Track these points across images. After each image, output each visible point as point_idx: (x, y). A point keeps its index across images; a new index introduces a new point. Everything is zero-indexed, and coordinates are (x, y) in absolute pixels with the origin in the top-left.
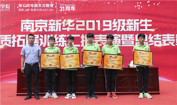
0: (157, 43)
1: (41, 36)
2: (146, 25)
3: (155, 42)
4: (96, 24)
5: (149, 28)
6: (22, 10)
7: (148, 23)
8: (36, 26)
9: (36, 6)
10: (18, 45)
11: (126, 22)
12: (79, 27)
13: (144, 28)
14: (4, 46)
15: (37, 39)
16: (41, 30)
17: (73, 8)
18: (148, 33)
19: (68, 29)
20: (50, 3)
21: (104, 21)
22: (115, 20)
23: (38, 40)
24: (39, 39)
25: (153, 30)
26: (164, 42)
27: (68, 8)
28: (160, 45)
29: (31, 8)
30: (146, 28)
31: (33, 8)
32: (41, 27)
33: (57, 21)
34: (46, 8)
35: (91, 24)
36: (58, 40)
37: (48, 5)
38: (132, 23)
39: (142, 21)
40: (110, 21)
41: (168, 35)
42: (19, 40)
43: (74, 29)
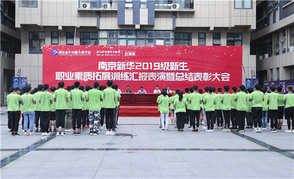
0: (190, 79)
1: (112, 73)
2: (183, 66)
3: (189, 78)
4: (149, 65)
5: (185, 68)
6: (99, 55)
7: (185, 65)
8: (109, 66)
9: (108, 52)
10: (97, 79)
11: (170, 64)
12: (138, 67)
13: (182, 68)
14: (88, 80)
16: (112, 69)
17: (134, 54)
18: (184, 72)
19: (130, 69)
20: (118, 51)
21: (155, 64)
22: (162, 63)
24: (111, 75)
25: (188, 70)
26: (195, 78)
27: (130, 54)
28: (192, 80)
29: (105, 53)
30: (183, 68)
31: (107, 54)
32: (112, 67)
33: (123, 63)
34: (115, 54)
35: (145, 65)
36: (123, 76)
37: (116, 52)
38: (173, 65)
39: (180, 63)
40: (159, 63)
41: (198, 73)
42: (97, 75)
43: (134, 68)
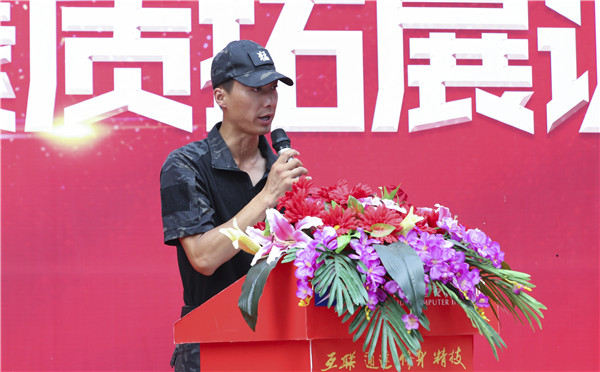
10: (290, 114)
14: (107, 122)
15: (513, 34)
23: (521, 48)
24: (530, 35)
42: (292, 38)
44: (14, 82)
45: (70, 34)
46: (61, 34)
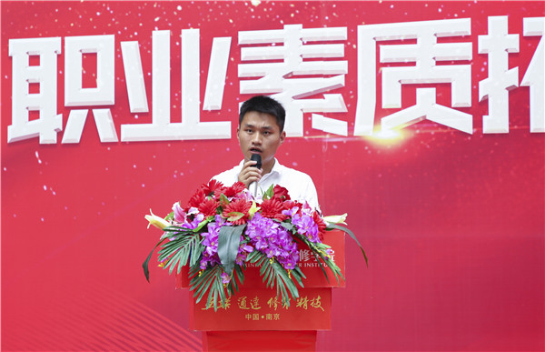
44: (347, 100)
45: (386, 65)
46: (379, 65)
